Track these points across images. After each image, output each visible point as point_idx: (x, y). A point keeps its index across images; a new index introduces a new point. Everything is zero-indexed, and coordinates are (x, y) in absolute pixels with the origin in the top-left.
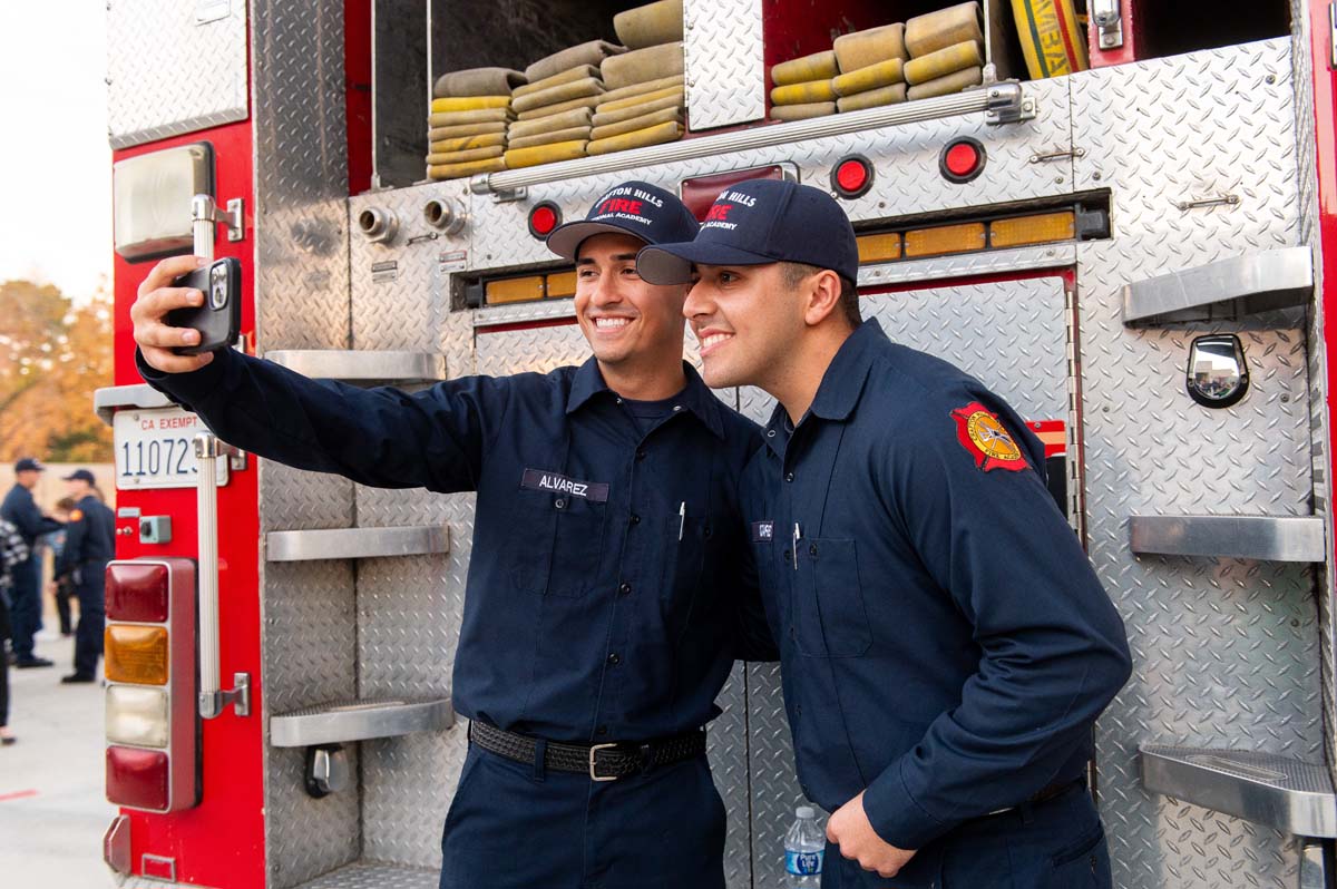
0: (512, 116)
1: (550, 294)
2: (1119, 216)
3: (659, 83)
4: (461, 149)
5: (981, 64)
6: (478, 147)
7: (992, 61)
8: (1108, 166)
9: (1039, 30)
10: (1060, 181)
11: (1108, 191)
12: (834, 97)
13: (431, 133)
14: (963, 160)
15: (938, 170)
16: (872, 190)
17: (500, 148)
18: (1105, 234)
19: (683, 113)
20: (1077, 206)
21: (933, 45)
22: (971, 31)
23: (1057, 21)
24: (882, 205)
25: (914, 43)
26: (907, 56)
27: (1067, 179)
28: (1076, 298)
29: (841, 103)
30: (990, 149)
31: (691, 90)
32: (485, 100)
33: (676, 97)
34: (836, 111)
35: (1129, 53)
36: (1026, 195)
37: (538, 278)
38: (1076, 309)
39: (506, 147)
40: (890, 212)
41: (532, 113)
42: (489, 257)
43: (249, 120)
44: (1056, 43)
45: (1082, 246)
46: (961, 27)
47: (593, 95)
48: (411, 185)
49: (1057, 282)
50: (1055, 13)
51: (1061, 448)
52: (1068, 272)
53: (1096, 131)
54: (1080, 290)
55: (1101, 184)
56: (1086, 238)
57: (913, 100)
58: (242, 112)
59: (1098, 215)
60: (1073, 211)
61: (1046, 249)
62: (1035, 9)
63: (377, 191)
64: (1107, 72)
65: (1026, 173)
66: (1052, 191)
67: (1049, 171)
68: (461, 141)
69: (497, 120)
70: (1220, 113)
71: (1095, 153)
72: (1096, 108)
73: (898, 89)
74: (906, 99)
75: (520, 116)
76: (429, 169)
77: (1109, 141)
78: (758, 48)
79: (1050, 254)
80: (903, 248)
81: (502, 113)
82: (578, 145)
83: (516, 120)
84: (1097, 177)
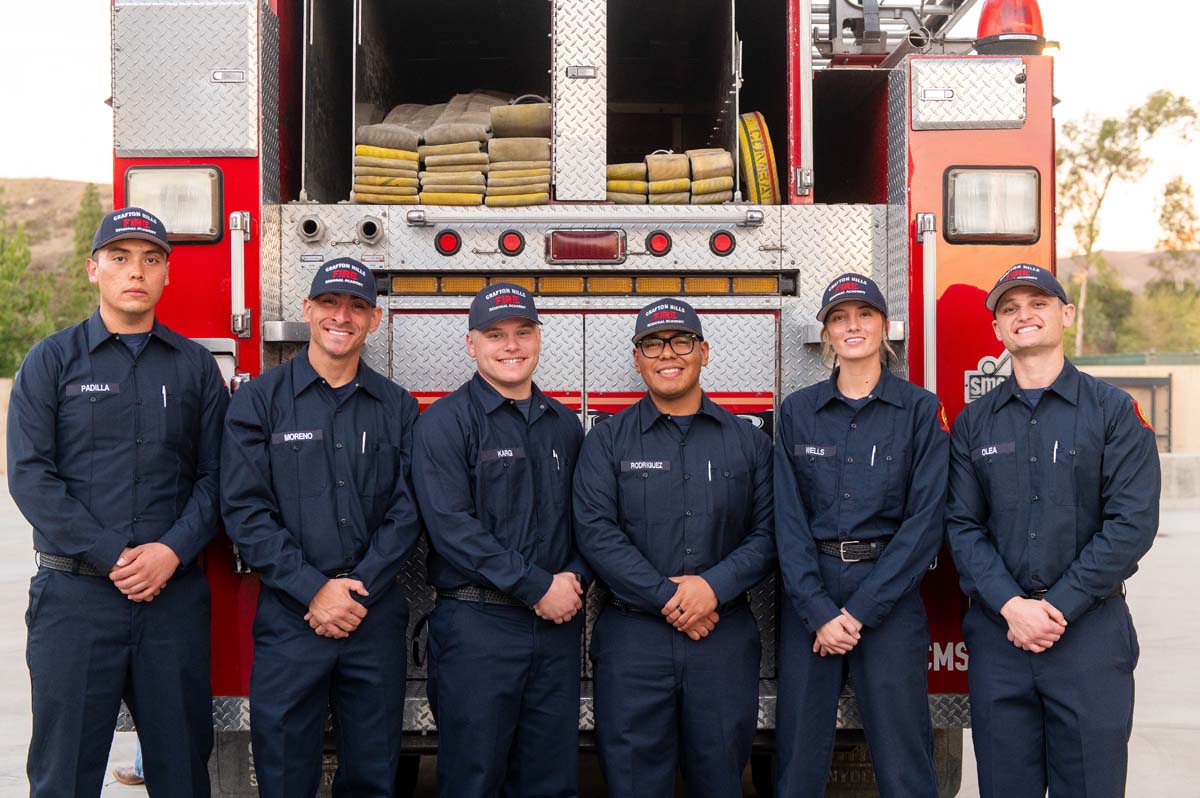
0: (422, 167)
1: (444, 290)
2: (803, 287)
3: (531, 164)
4: (382, 185)
5: (734, 190)
6: (397, 185)
7: (741, 190)
8: (799, 257)
9: (758, 170)
10: (774, 262)
11: (798, 271)
12: (647, 193)
13: (355, 169)
14: (722, 243)
15: (708, 247)
16: (670, 252)
17: (416, 190)
18: (794, 293)
19: (552, 189)
20: (780, 276)
21: (707, 175)
22: (730, 171)
23: (767, 167)
24: (676, 262)
25: (698, 172)
26: (692, 180)
27: (778, 261)
28: (780, 326)
29: (652, 198)
30: (738, 238)
31: (558, 175)
32: (401, 153)
33: (547, 177)
34: (647, 202)
35: (811, 200)
36: (756, 268)
37: (435, 279)
38: (780, 332)
39: (420, 189)
40: (680, 267)
41: (439, 168)
42: (403, 262)
43: (258, 157)
44: (765, 178)
45: (784, 299)
46: (724, 168)
47: (485, 164)
48: (336, 203)
49: (772, 317)
50: (766, 161)
51: (771, 406)
52: (777, 312)
53: (793, 238)
54: (782, 323)
55: (795, 267)
56: (785, 294)
57: (695, 204)
58: (253, 151)
59: (791, 281)
60: (778, 278)
61: (766, 298)
62: (756, 158)
63: (304, 203)
64: (800, 208)
65: (757, 256)
66: (769, 267)
67: (769, 256)
68: (384, 179)
69: (410, 169)
70: (853, 238)
71: (793, 250)
72: (794, 226)
73: (687, 195)
74: (690, 203)
75: (427, 169)
76: (352, 194)
77: (800, 244)
78: (604, 157)
79: (767, 301)
80: (683, 287)
81: (416, 166)
82: (479, 197)
83: (425, 170)
84: (793, 263)
